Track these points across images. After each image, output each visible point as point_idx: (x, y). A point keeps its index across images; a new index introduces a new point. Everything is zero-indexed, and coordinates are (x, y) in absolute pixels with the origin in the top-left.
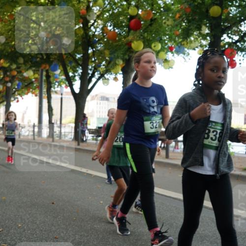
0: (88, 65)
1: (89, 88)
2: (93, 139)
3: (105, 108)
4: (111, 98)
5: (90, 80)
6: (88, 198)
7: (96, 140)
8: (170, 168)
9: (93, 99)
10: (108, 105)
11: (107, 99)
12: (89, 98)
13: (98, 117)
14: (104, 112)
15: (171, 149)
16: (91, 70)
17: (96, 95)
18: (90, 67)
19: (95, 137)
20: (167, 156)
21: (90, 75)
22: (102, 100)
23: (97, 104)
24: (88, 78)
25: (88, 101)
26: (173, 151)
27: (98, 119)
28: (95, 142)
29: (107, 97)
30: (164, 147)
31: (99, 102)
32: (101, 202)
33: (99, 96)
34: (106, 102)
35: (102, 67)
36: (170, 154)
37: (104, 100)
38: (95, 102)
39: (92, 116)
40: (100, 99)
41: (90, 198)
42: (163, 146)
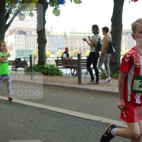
0: (5, 3)
1: (7, 23)
2: (13, 70)
3: (23, 42)
4: (28, 32)
5: (7, 17)
6: (10, 123)
7: (16, 70)
8: (83, 93)
9: (11, 33)
10: (25, 38)
11: (24, 33)
12: (7, 33)
13: (17, 49)
14: (22, 45)
15: (83, 76)
16: (8, 7)
17: (14, 30)
18: (7, 4)
19: (14, 68)
20: (80, 82)
21: (8, 11)
22: (19, 34)
23: (15, 38)
24: (6, 14)
25: (7, 36)
26: (85, 77)
27: (17, 51)
28: (14, 72)
29: (24, 31)
30: (77, 74)
31: (17, 36)
32: (22, 126)
33: (16, 31)
34: (23, 36)
35: (18, 3)
36: (82, 81)
37: (21, 34)
38: (13, 36)
39: (11, 49)
40: (18, 33)
41: (11, 123)
42: (75, 73)
